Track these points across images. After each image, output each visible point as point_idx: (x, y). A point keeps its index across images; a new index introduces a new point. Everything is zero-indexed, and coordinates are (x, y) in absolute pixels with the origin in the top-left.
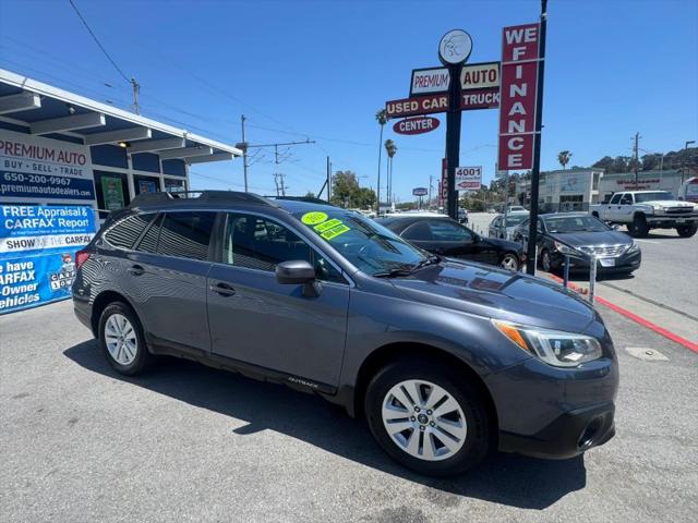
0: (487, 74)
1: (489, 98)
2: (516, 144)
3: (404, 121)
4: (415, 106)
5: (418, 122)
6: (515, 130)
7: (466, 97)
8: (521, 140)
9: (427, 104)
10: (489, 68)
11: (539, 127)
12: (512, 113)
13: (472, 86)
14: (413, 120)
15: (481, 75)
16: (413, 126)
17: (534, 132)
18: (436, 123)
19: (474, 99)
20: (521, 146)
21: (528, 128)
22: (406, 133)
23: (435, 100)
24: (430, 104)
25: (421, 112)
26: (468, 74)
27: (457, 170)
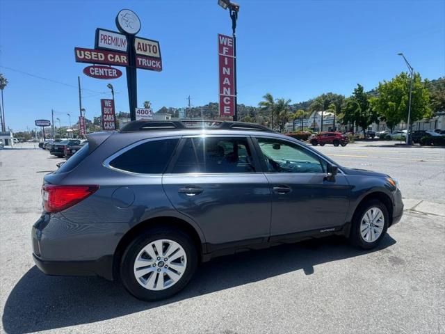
0: (151, 47)
1: (154, 64)
2: (227, 101)
3: (94, 67)
4: (101, 57)
5: (106, 70)
6: (226, 93)
7: (140, 59)
8: (229, 99)
9: (111, 58)
10: (153, 44)
11: (236, 93)
12: (224, 83)
13: (142, 53)
14: (101, 68)
15: (148, 47)
16: (101, 72)
17: (234, 96)
18: (119, 74)
19: (145, 62)
20: (229, 103)
21: (232, 93)
22: (95, 76)
23: (117, 56)
24: (114, 58)
25: (106, 62)
26: (139, 43)
27: (137, 110)
